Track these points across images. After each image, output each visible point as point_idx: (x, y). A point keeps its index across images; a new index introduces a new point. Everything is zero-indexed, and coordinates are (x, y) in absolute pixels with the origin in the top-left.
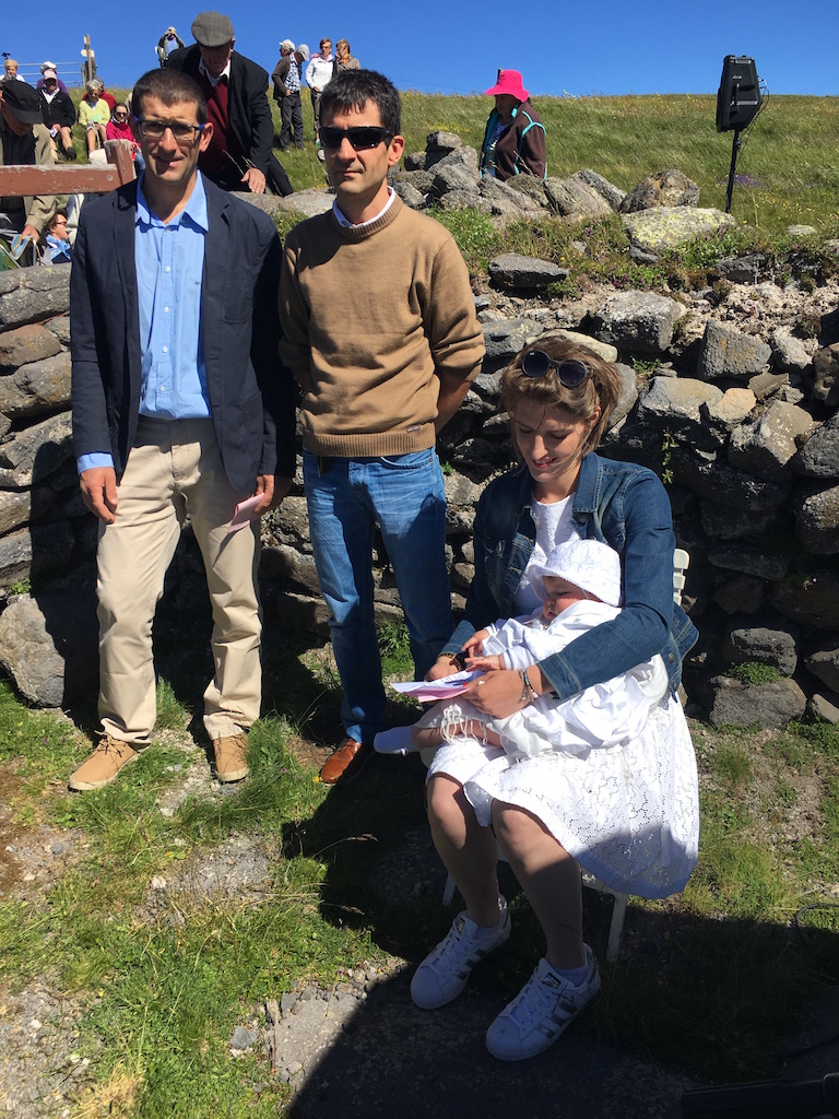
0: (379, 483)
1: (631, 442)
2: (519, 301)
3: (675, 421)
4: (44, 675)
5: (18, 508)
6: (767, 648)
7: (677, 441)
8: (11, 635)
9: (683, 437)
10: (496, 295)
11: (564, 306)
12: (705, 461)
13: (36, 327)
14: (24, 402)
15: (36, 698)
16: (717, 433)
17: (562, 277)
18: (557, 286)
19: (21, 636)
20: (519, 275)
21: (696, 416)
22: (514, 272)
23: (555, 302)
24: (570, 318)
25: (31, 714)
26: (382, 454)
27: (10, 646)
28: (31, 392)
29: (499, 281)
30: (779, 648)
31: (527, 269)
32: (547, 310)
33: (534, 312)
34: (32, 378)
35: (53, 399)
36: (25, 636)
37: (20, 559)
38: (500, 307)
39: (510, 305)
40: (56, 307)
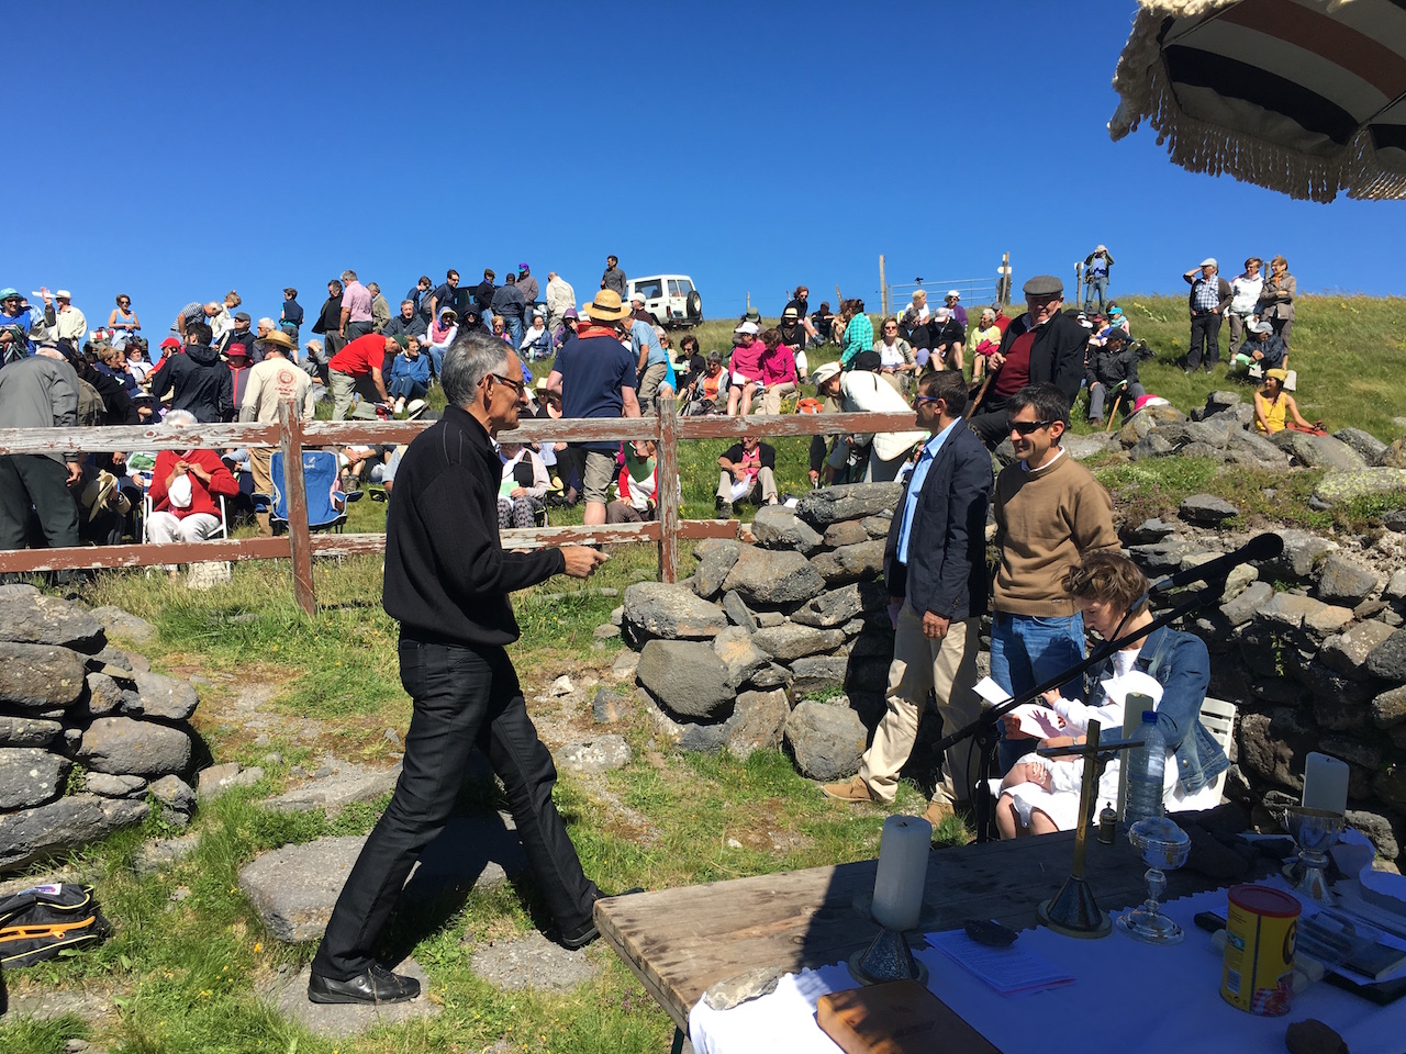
0: (1031, 635)
1: (1249, 638)
2: (1199, 530)
3: (1279, 626)
4: (813, 754)
5: (819, 640)
6: (1366, 829)
7: (1284, 642)
8: (798, 721)
9: (1289, 638)
10: (1182, 524)
11: (1230, 536)
12: (1305, 660)
13: (854, 523)
14: (836, 570)
15: (805, 768)
16: (1312, 637)
17: (1232, 514)
18: (1228, 520)
19: (803, 722)
20: (1199, 511)
21: (1297, 623)
22: (1196, 508)
23: (1225, 532)
24: (1233, 545)
25: (800, 778)
26: (1034, 615)
27: (796, 729)
28: (841, 564)
29: (1184, 514)
30: (1376, 829)
31: (1205, 507)
32: (1217, 538)
33: (1207, 539)
34: (844, 555)
35: (856, 571)
36: (806, 723)
37: (814, 675)
38: (1183, 533)
39: (1192, 532)
40: (870, 511)
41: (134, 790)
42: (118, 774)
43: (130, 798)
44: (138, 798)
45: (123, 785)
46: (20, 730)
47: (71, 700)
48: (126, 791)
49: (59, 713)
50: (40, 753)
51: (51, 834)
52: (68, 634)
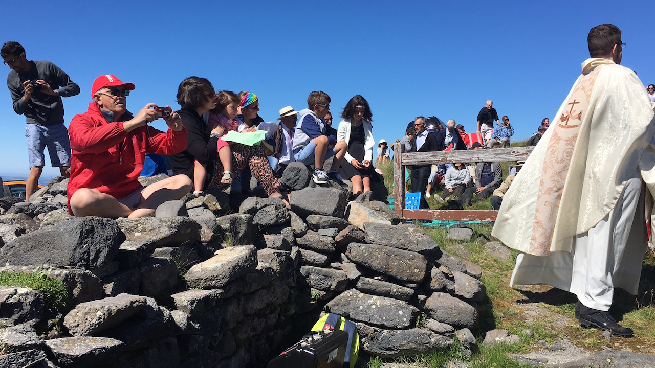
41: (447, 332)
42: (440, 322)
43: (446, 336)
44: (449, 336)
45: (442, 328)
46: (395, 290)
47: (419, 280)
48: (443, 331)
49: (414, 285)
50: (404, 304)
51: (406, 344)
52: (420, 247)
